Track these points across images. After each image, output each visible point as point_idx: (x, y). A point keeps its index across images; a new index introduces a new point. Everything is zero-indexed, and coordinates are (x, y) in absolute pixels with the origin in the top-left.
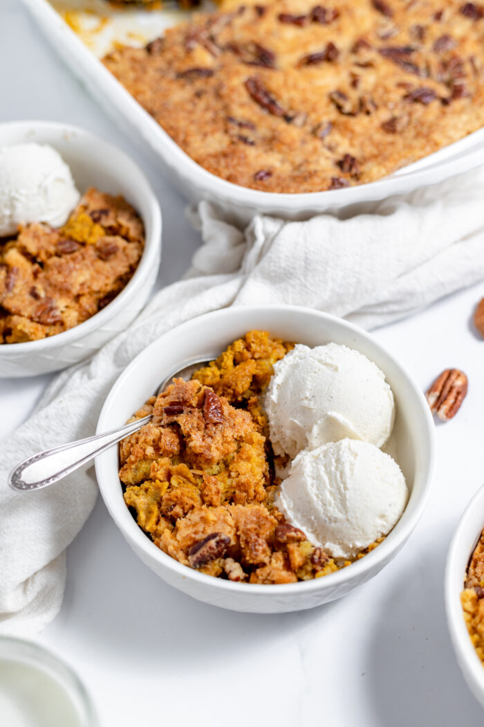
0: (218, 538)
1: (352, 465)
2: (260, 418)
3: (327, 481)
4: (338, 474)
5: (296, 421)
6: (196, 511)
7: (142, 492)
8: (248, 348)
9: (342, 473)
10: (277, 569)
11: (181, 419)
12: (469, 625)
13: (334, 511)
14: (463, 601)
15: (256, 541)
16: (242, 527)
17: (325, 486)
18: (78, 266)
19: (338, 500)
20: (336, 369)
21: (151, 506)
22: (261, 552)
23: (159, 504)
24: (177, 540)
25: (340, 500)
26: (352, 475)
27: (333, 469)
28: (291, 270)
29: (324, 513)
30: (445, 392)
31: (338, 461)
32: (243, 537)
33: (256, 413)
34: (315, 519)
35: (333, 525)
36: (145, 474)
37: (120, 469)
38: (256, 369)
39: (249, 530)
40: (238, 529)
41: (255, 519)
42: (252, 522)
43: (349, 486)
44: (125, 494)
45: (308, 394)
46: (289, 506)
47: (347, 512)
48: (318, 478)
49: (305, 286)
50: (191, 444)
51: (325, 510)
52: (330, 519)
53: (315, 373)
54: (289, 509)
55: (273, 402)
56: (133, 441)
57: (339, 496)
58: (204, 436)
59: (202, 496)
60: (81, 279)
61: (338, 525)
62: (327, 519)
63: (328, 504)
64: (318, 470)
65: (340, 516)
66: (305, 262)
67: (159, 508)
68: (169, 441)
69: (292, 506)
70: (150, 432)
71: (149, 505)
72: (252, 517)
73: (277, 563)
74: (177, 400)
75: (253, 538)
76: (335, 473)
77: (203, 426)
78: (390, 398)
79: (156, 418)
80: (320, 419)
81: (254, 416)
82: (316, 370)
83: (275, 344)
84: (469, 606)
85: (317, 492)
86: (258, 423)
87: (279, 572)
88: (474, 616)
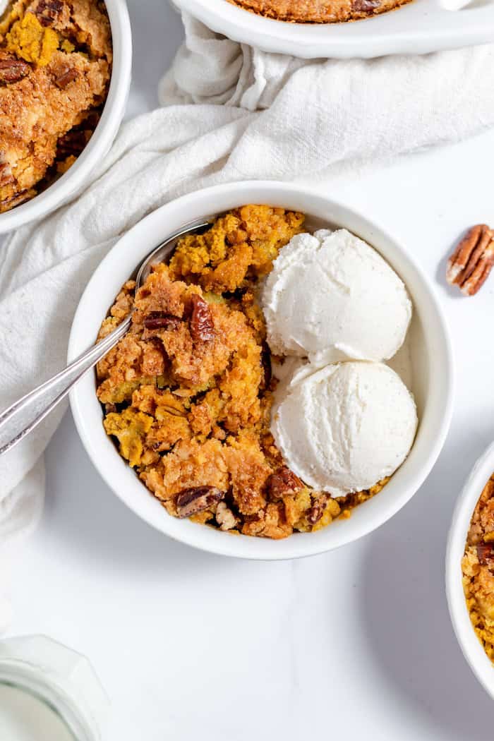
0: (208, 494)
1: (359, 419)
2: (255, 323)
3: (330, 432)
4: (343, 427)
5: (297, 342)
6: (185, 445)
7: (124, 424)
8: (242, 227)
9: (347, 427)
10: (272, 526)
11: (166, 336)
12: (467, 590)
13: (336, 465)
14: (464, 566)
15: (251, 494)
16: (234, 477)
17: (327, 438)
18: (27, 100)
19: (341, 456)
20: (347, 292)
21: (135, 441)
22: (255, 505)
23: (144, 439)
24: (163, 486)
25: (344, 456)
26: (358, 430)
27: (337, 419)
28: (300, 132)
29: (324, 466)
30: (472, 265)
31: (343, 408)
32: (236, 488)
33: (252, 315)
34: (315, 467)
35: (333, 476)
36: (126, 395)
37: (97, 388)
38: (253, 258)
39: (243, 482)
40: (230, 479)
41: (249, 468)
42: (246, 471)
43: (353, 444)
44: (105, 421)
45: (313, 320)
46: (286, 444)
47: (350, 468)
48: (319, 424)
49: (316, 152)
50: (178, 371)
51: (325, 463)
52: (330, 471)
53: (323, 292)
54: (287, 448)
55: (272, 311)
56: (111, 361)
57: (343, 453)
58: (192, 359)
59: (190, 427)
60: (34, 119)
61: (338, 477)
62: (327, 471)
63: (329, 458)
64: (320, 414)
65: (341, 470)
66: (318, 125)
67: (143, 443)
68: (152, 361)
69: (290, 445)
70: (130, 350)
71: (132, 439)
72: (246, 465)
73: (272, 518)
74: (159, 310)
75: (246, 490)
76: (340, 425)
77: (191, 347)
78: (408, 312)
79: (136, 328)
80: (326, 347)
81: (249, 319)
82: (325, 290)
83: (276, 218)
84: (470, 572)
85: (319, 443)
86: (253, 327)
87: (274, 529)
88: (473, 580)
